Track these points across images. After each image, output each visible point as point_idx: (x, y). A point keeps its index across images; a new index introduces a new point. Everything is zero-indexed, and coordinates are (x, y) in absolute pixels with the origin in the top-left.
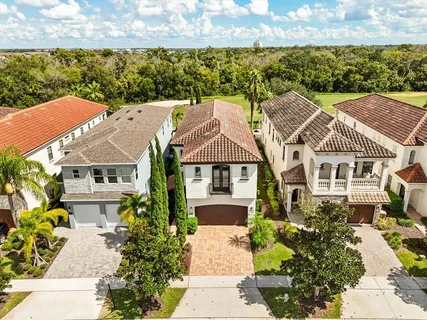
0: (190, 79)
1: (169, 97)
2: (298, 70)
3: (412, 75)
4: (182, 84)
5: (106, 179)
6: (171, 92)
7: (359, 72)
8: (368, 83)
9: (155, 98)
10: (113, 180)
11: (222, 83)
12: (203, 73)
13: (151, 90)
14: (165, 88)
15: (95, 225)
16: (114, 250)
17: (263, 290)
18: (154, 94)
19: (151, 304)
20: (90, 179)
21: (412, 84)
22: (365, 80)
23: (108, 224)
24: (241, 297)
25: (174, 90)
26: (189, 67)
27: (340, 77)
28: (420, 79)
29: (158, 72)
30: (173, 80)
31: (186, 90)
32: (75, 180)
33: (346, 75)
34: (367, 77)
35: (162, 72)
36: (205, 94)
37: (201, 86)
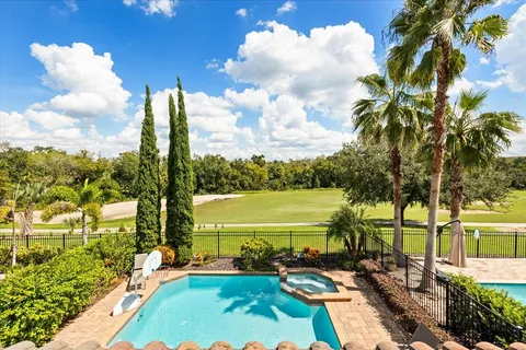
0: (236, 172)
1: (210, 191)
4: (227, 177)
11: (270, 179)
12: (250, 168)
30: (217, 173)
31: (231, 184)
36: (252, 188)
37: (248, 180)
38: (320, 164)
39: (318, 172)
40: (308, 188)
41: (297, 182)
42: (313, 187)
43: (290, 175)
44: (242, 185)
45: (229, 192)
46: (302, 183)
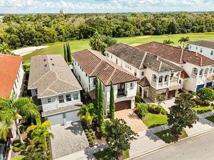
0: (39, 34)
1: (29, 45)
2: (96, 28)
3: (142, 28)
4: (36, 37)
5: (65, 100)
6: (31, 42)
7: (122, 27)
8: (127, 33)
9: (21, 46)
10: (69, 100)
11: (58, 35)
12: (47, 30)
13: (17, 42)
14: (26, 40)
15: (60, 124)
16: (79, 135)
17: (157, 134)
18: (20, 44)
19: (118, 154)
20: (57, 101)
21: (143, 32)
22: (125, 31)
23: (67, 123)
24: (151, 139)
25: (32, 41)
26: (38, 27)
27: (115, 30)
28: (146, 30)
29: (21, 31)
30: (31, 35)
31: (39, 41)
32: (49, 104)
33: (117, 29)
34: (126, 30)
35: (23, 30)
36: (50, 42)
37: (48, 38)
38: (82, 26)
39: (82, 31)
40: (77, 39)
41: (72, 36)
42: (80, 39)
43: (67, 32)
44: (45, 41)
45: (40, 45)
46: (74, 37)
